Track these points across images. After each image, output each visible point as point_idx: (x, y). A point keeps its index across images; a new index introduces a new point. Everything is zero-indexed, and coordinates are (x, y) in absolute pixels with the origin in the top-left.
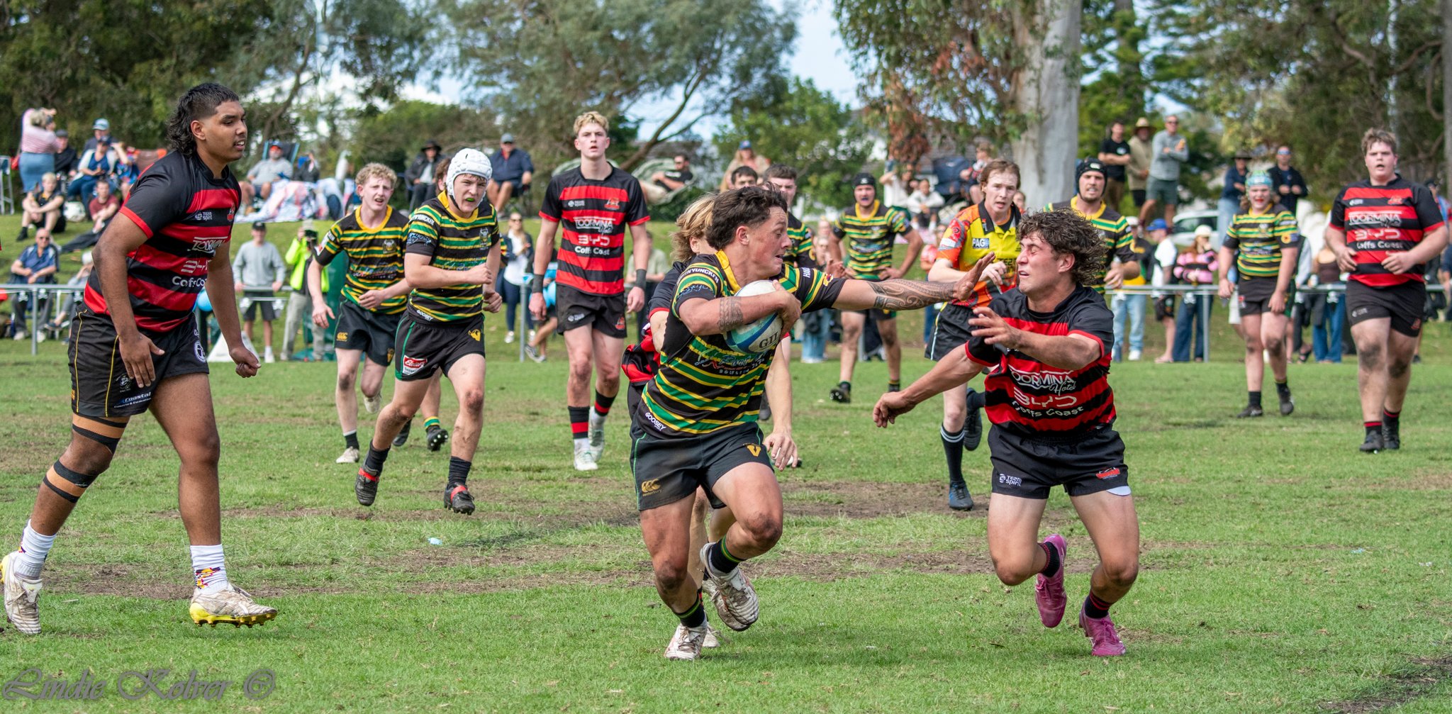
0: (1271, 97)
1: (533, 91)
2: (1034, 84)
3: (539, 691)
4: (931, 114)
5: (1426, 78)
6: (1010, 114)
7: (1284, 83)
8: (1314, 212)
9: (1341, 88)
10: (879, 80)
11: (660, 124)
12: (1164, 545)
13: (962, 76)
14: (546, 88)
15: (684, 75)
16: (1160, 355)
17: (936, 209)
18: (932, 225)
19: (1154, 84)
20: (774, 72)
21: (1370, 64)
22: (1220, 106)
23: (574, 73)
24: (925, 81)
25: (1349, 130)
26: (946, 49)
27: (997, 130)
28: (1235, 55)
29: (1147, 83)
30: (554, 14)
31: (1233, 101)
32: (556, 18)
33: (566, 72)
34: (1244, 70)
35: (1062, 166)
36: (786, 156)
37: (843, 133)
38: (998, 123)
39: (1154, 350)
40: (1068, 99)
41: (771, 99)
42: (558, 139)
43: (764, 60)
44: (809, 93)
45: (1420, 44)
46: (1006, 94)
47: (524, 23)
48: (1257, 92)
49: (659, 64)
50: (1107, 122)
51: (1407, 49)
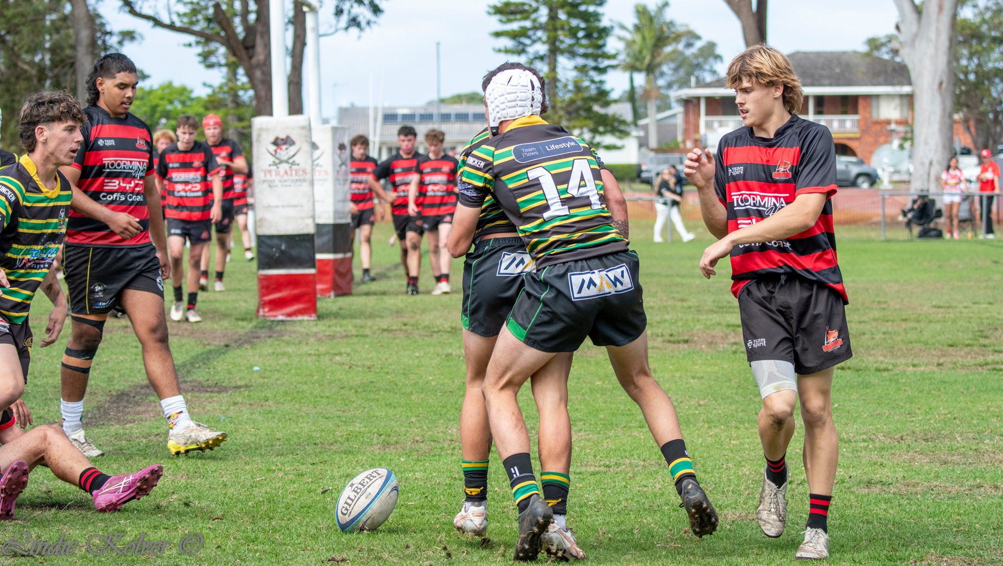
5: (66, 81)
9: (17, 87)
45: (62, 61)
51: (55, 64)
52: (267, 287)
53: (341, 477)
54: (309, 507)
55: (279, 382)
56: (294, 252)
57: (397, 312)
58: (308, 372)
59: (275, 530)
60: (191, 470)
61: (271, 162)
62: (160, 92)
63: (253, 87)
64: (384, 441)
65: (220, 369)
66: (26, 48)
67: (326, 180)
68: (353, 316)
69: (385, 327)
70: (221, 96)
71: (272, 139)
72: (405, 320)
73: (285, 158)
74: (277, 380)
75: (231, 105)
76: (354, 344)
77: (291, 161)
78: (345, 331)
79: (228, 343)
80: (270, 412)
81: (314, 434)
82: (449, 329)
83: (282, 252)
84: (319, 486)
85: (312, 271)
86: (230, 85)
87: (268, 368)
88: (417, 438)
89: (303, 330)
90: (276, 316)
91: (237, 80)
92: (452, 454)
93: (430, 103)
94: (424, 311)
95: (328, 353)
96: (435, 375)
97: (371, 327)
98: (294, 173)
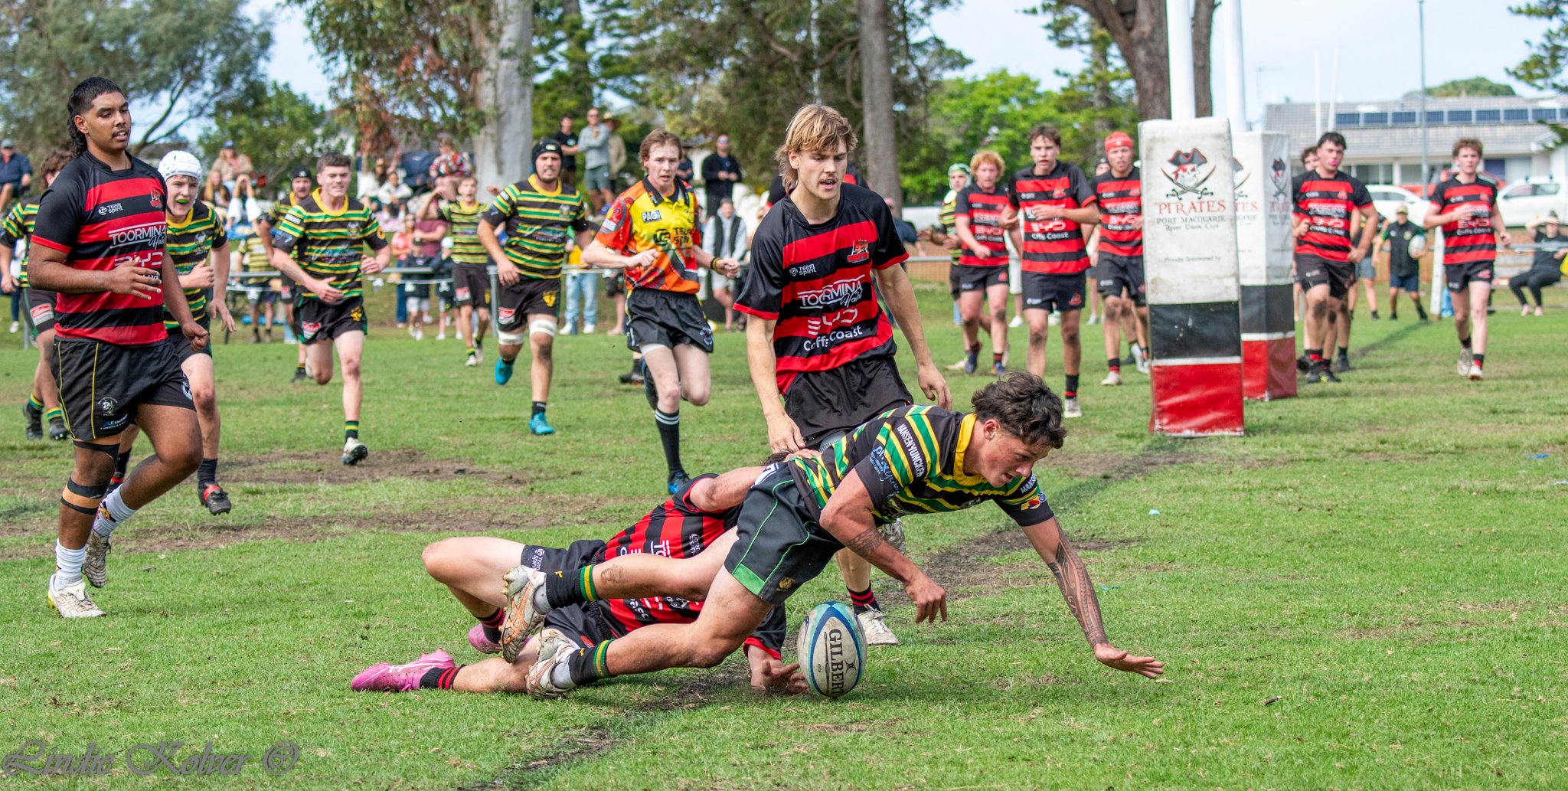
0: (708, 91)
1: (30, 100)
2: (491, 84)
3: (43, 650)
4: (397, 112)
5: (845, 71)
6: (470, 111)
7: (718, 77)
8: (747, 195)
9: (770, 81)
10: (349, 83)
11: (149, 127)
12: (616, 500)
13: (425, 77)
14: (43, 96)
15: (170, 82)
16: (612, 327)
17: (405, 200)
18: (402, 214)
19: (602, 81)
20: (252, 78)
21: (795, 58)
22: (661, 100)
23: (67, 83)
24: (392, 82)
25: (778, 119)
26: (409, 53)
27: (458, 126)
28: (673, 53)
29: (595, 80)
30: (48, 28)
31: (673, 95)
32: (50, 32)
33: (60, 82)
34: (681, 67)
35: (518, 158)
36: (266, 155)
37: (318, 131)
38: (459, 119)
39: (607, 323)
40: (523, 96)
41: (251, 102)
42: (55, 144)
43: (243, 65)
44: (286, 96)
45: (839, 40)
46: (465, 93)
47: (21, 37)
48: (695, 86)
49: (146, 72)
50: (558, 118)
51: (828, 44)
52: (1166, 386)
53: (1294, 680)
54: (1248, 727)
55: (1190, 533)
56: (1208, 331)
57: (1370, 423)
58: (1235, 517)
59: (1196, 763)
60: (1061, 670)
61: (1170, 192)
62: (988, 85)
63: (1134, 75)
64: (1359, 623)
65: (1097, 513)
66: (781, 20)
67: (1254, 217)
68: (1300, 430)
69: (1352, 446)
70: (1084, 89)
71: (1171, 156)
72: (1383, 435)
73: (1191, 184)
74: (1187, 529)
75: (1098, 104)
76: (1303, 472)
77: (1200, 188)
78: (1289, 452)
79: (1108, 473)
80: (1179, 579)
81: (1249, 613)
82: (1453, 449)
83: (1189, 331)
84: (1261, 695)
85: (1236, 360)
86: (1097, 72)
87: (1172, 511)
88: (1411, 619)
89: (1224, 451)
90: (1180, 431)
91: (1107, 64)
92: (1467, 644)
93: (1409, 96)
94: (1411, 421)
95: (1264, 487)
96: (1434, 520)
97: (1329, 446)
98: (1205, 206)
